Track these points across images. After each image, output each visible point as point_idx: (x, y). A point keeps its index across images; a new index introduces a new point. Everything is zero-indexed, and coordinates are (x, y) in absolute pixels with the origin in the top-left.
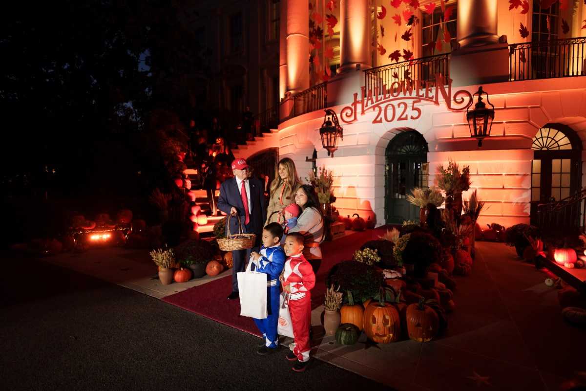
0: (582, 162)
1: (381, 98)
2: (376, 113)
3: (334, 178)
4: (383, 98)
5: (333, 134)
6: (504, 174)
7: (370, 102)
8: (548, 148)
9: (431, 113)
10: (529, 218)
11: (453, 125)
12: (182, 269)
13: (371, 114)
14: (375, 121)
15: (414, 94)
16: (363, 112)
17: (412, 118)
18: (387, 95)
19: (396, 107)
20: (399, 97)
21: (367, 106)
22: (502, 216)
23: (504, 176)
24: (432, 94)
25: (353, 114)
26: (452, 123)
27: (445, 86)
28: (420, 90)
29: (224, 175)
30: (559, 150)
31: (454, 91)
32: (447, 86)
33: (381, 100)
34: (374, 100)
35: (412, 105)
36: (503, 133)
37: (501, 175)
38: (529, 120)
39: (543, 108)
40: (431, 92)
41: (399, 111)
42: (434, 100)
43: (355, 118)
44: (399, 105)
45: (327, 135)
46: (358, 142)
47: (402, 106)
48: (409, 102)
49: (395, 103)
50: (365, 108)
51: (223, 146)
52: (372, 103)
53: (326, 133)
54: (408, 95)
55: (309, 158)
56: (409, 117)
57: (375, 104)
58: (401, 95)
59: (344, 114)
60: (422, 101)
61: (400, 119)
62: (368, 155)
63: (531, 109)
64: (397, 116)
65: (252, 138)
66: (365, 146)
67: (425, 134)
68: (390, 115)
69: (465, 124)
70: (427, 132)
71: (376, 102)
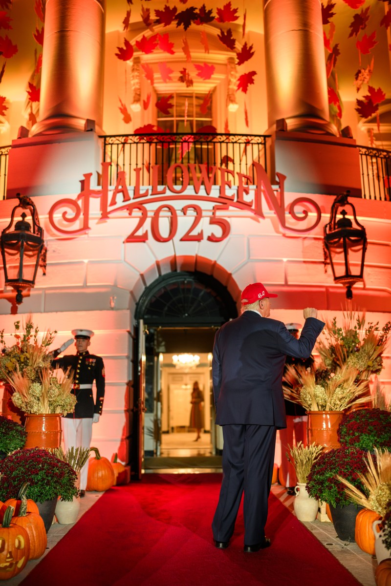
1: (147, 191)
2: (136, 221)
4: (150, 192)
7: (120, 197)
11: (285, 260)
13: (124, 222)
14: (132, 238)
15: (215, 192)
16: (105, 215)
17: (212, 239)
18: (160, 188)
19: (179, 213)
20: (185, 193)
21: (114, 203)
24: (249, 198)
25: (82, 216)
27: (273, 187)
28: (227, 187)
31: (289, 197)
32: (278, 187)
33: (146, 195)
35: (211, 214)
40: (247, 193)
41: (184, 223)
42: (253, 207)
43: (86, 227)
44: (184, 211)
46: (86, 282)
47: (191, 212)
48: (206, 207)
49: (178, 205)
50: (109, 209)
52: (126, 198)
54: (202, 192)
56: (205, 237)
57: (132, 201)
58: (190, 191)
59: (57, 216)
60: (231, 208)
61: (186, 238)
62: (112, 309)
64: (181, 232)
66: (103, 290)
67: (235, 272)
68: (164, 229)
69: (305, 262)
70: (239, 269)
71: (134, 199)
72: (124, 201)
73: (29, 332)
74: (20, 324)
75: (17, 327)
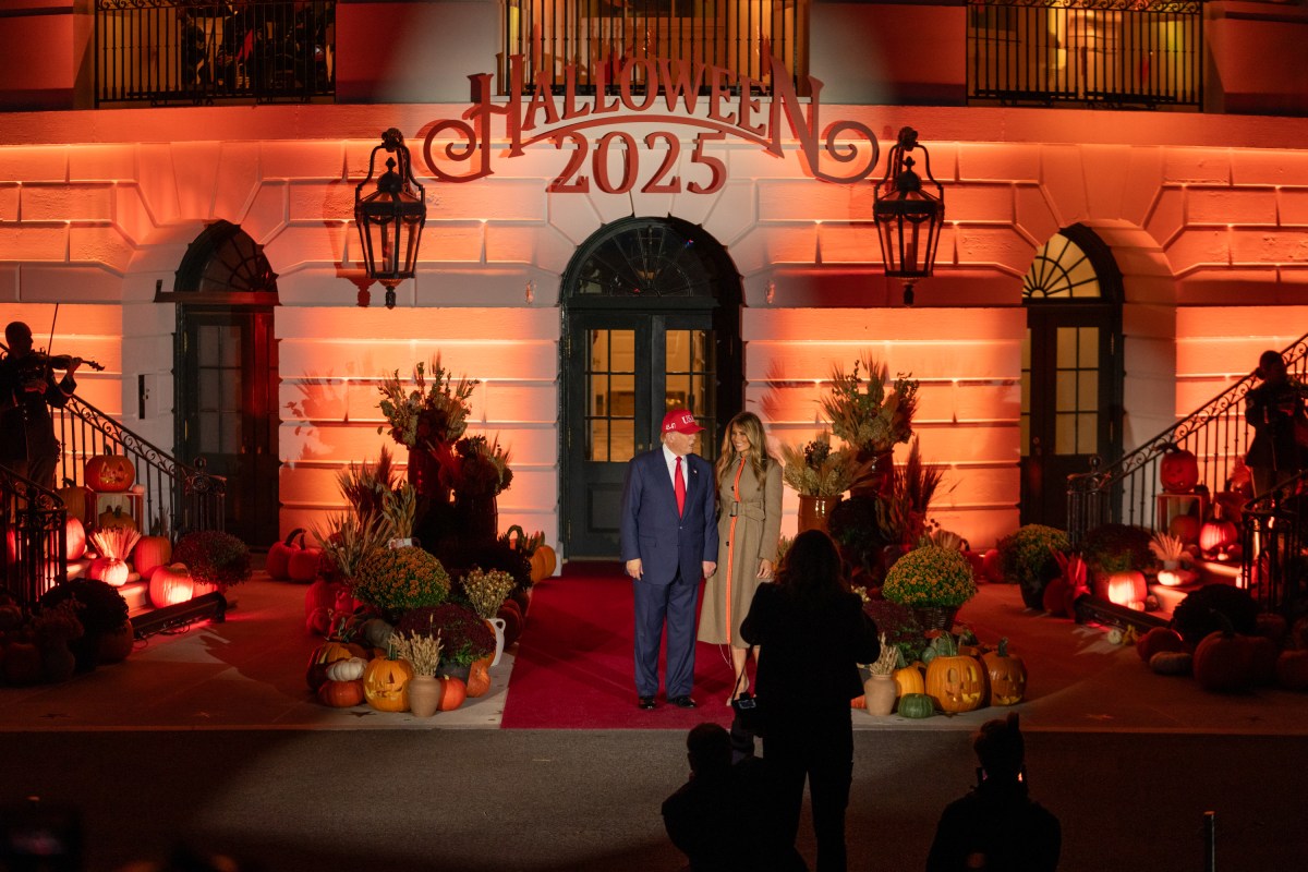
0: (1124, 336)
2: (567, 155)
4: (592, 107)
6: (955, 380)
7: (540, 114)
8: (1044, 292)
9: (754, 179)
10: (1018, 511)
11: (818, 222)
13: (547, 159)
14: (557, 186)
15: (701, 110)
16: (516, 150)
17: (691, 187)
18: (609, 100)
19: (639, 141)
20: (649, 111)
21: (529, 125)
22: (953, 509)
23: (955, 386)
24: (759, 118)
25: (478, 152)
26: (818, 218)
27: (800, 99)
28: (722, 99)
30: (1071, 300)
31: (827, 115)
32: (808, 100)
33: (584, 112)
34: (560, 112)
35: (693, 144)
36: (952, 257)
37: (948, 383)
38: (1015, 222)
39: (1045, 188)
40: (756, 111)
41: (650, 161)
42: (765, 137)
43: (486, 170)
44: (649, 141)
46: (484, 257)
47: (660, 141)
48: (686, 135)
49: (638, 131)
50: (525, 136)
52: (551, 119)
54: (680, 109)
56: (684, 186)
57: (561, 123)
58: (659, 106)
59: (438, 146)
60: (728, 135)
61: (652, 187)
62: (529, 305)
63: (1017, 190)
64: (644, 175)
66: (514, 272)
67: (733, 245)
68: (615, 171)
69: (852, 224)
70: (740, 239)
71: (563, 118)
72: (547, 122)
73: (438, 379)
74: (425, 367)
75: (421, 371)
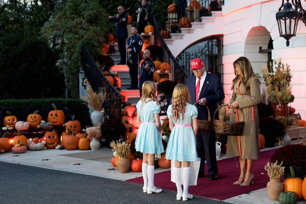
3: (291, 74)
5: (294, 19)
12: (138, 159)
29: (158, 71)
45: (285, 20)
51: (153, 36)
53: (284, 18)
55: (263, 49)
65: (188, 25)
73: (280, 66)
